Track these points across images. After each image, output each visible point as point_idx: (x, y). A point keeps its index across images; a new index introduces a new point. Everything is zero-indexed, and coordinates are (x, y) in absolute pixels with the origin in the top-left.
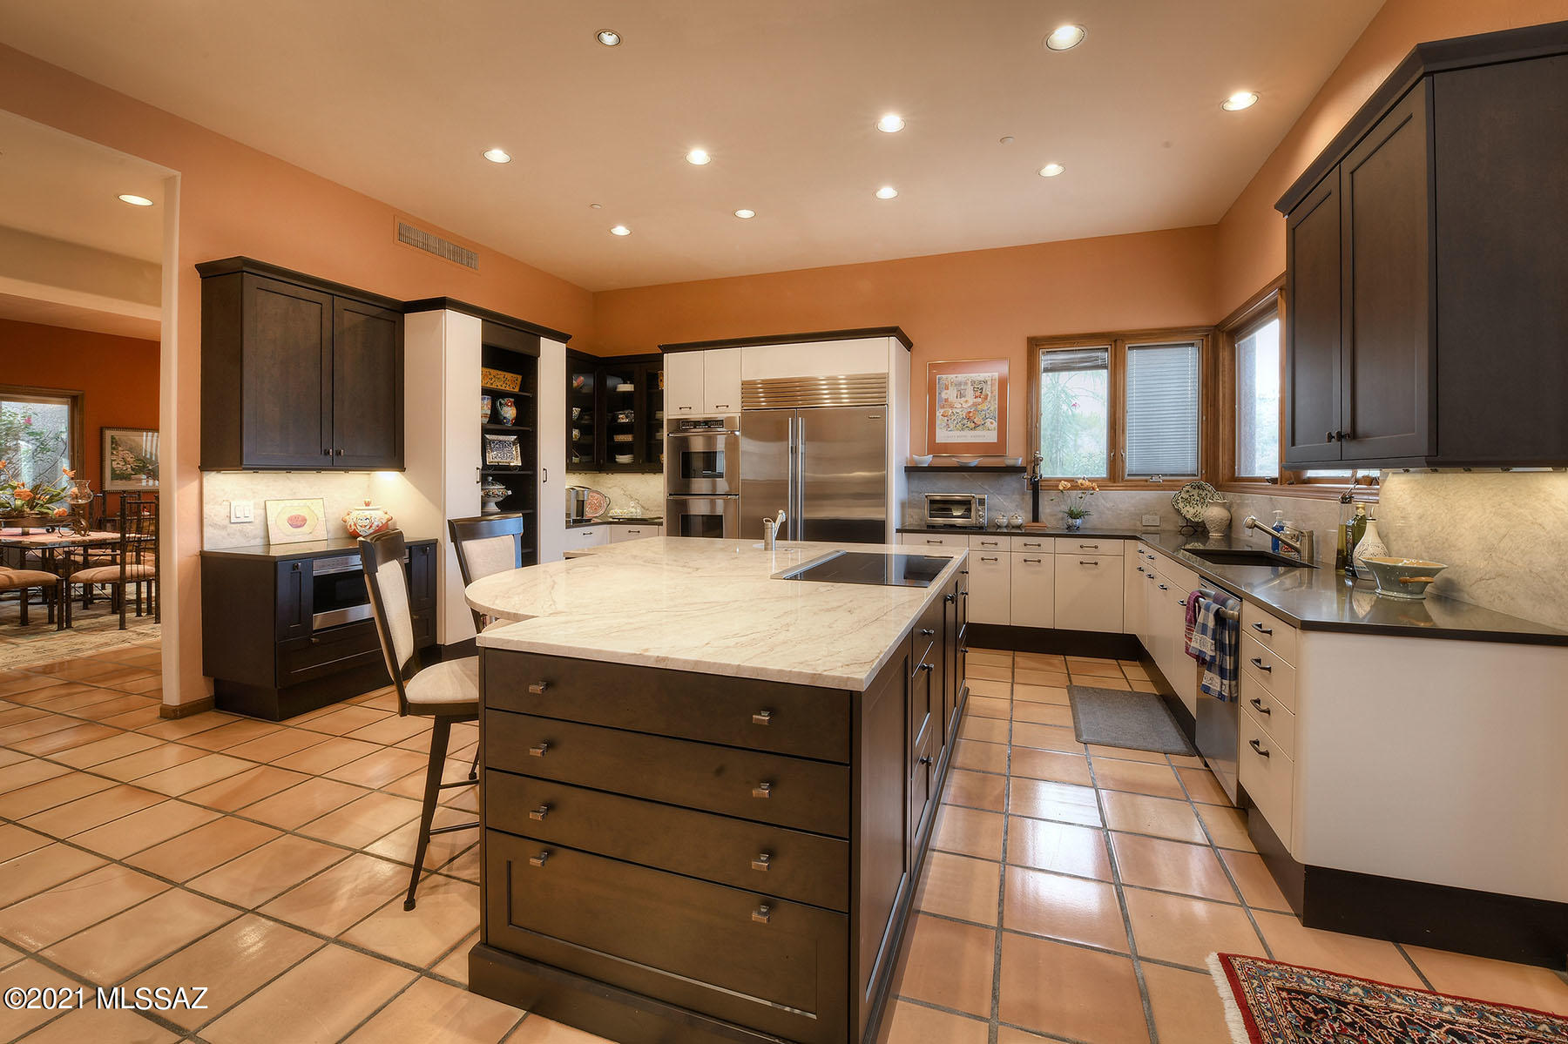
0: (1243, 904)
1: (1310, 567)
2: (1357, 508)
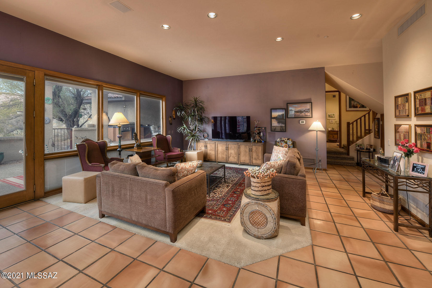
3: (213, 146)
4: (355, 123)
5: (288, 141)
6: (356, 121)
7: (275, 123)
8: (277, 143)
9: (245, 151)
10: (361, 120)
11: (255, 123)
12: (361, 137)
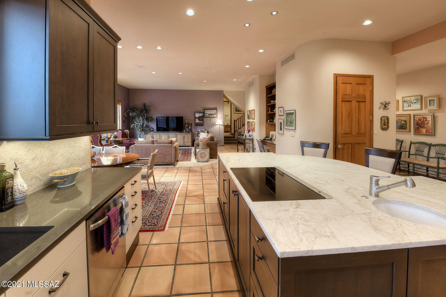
3: (158, 136)
4: (238, 120)
5: (205, 131)
6: (238, 119)
7: (197, 121)
8: (199, 132)
9: (181, 138)
10: (240, 119)
11: (186, 121)
12: (240, 128)
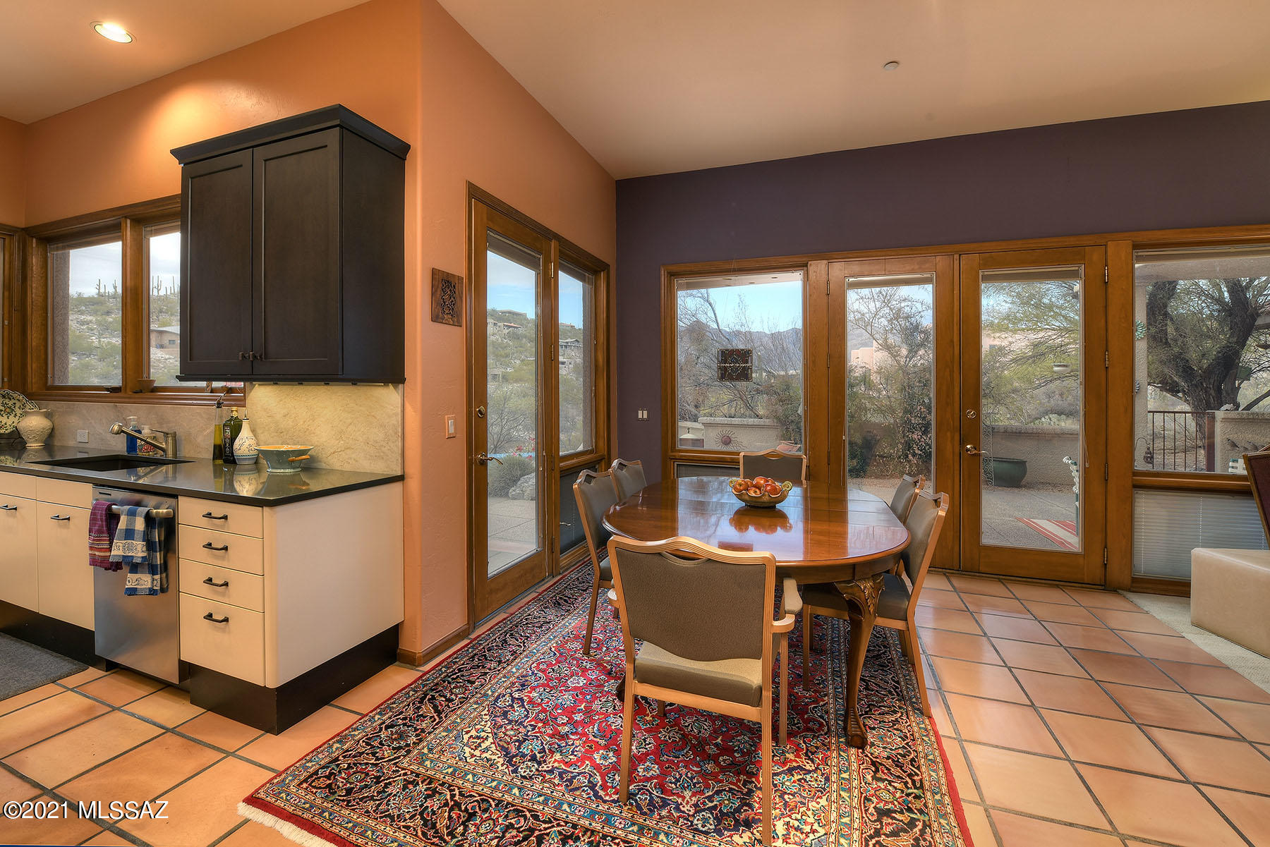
0: (228, 754)
1: (176, 462)
2: (232, 411)
